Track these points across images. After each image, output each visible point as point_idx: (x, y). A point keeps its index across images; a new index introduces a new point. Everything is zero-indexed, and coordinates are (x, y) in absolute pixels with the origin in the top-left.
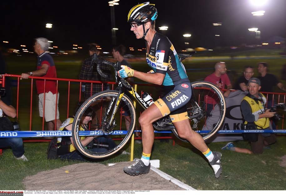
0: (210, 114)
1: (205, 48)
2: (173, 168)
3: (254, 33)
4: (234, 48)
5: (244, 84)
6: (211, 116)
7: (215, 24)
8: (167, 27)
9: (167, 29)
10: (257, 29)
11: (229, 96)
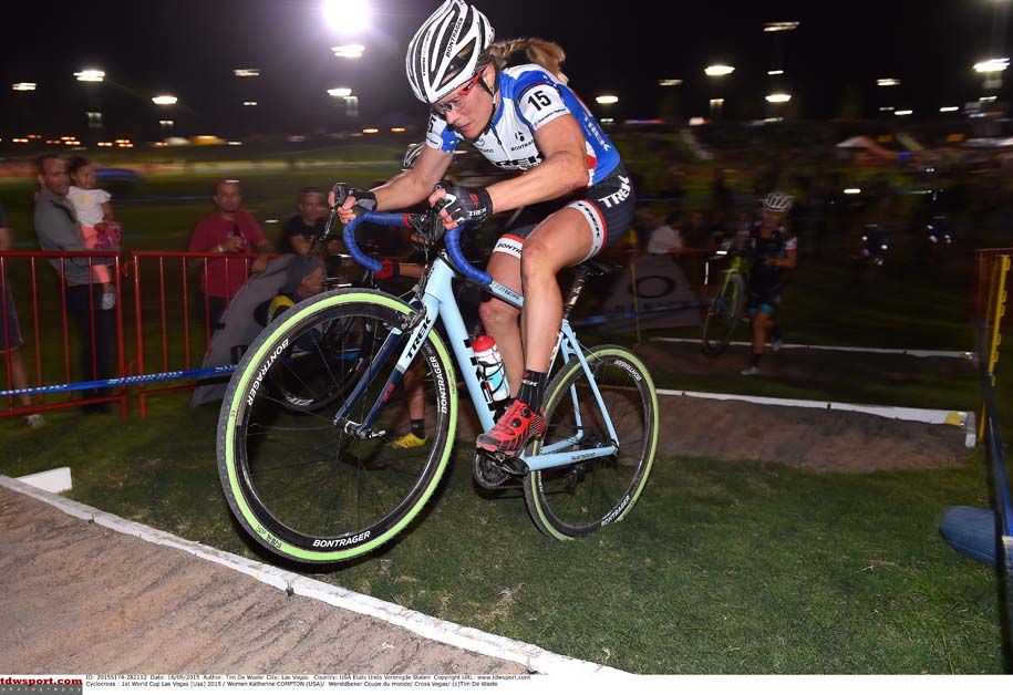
0: (221, 321)
1: (219, 136)
2: (114, 482)
3: (342, 101)
4: (295, 138)
5: (301, 237)
6: (222, 326)
7: (241, 73)
8: (102, 74)
9: (101, 80)
10: (349, 91)
11: (269, 271)
